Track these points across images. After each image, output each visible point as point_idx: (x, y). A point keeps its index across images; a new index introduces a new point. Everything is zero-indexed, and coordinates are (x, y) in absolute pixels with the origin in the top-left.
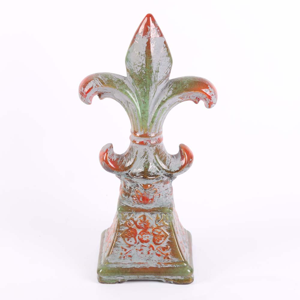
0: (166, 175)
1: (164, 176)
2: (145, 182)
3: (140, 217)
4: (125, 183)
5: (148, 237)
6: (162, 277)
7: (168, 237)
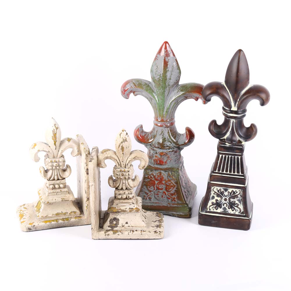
0: (175, 147)
1: (174, 147)
2: (161, 151)
3: (158, 173)
4: (150, 150)
5: (162, 186)
6: (170, 212)
7: (176, 187)
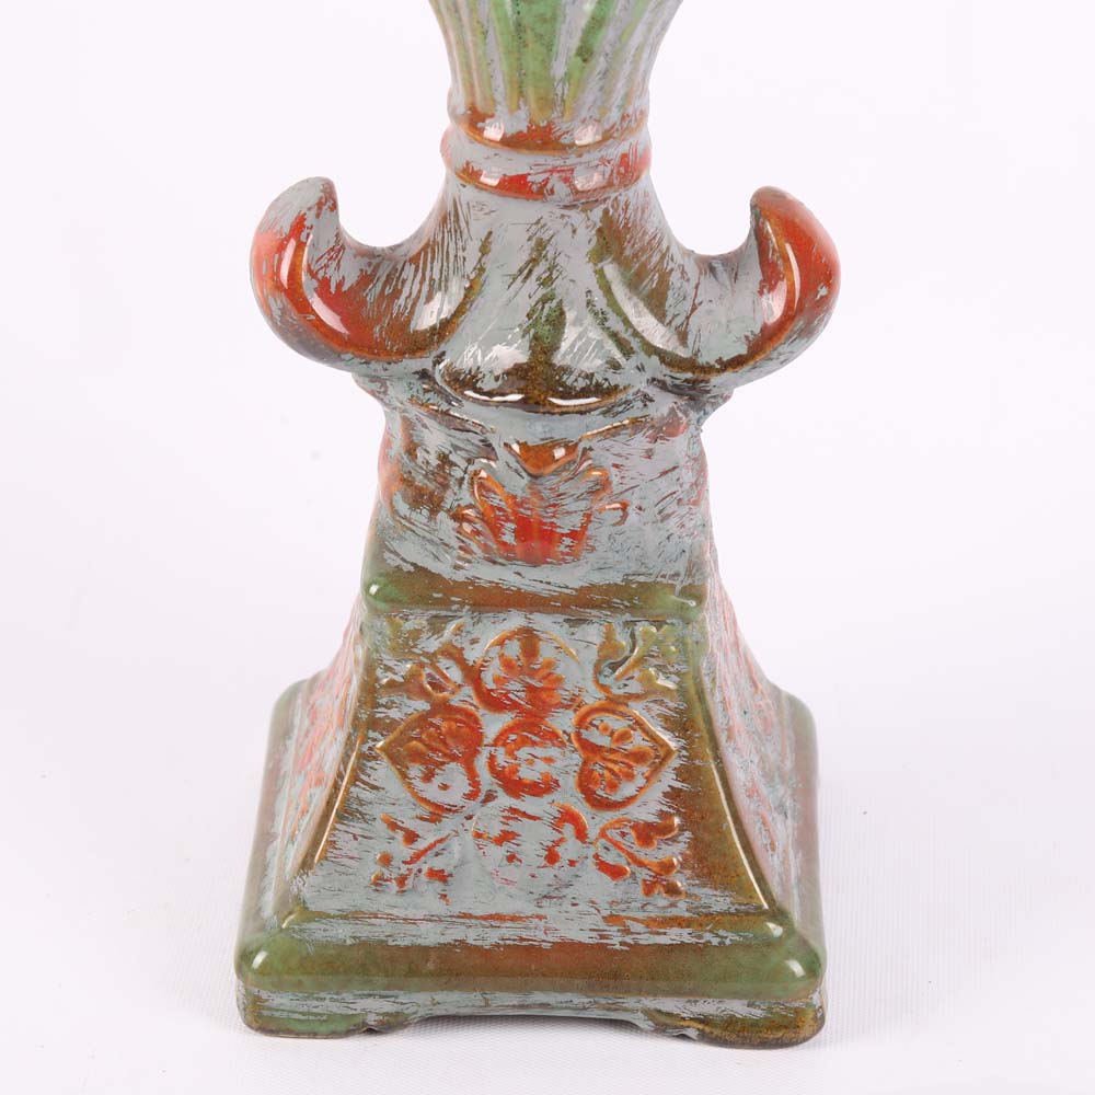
0: (663, 386)
1: (652, 391)
2: (535, 429)
3: (501, 643)
4: (408, 425)
5: (549, 760)
6: (630, 1002)
7: (675, 762)
